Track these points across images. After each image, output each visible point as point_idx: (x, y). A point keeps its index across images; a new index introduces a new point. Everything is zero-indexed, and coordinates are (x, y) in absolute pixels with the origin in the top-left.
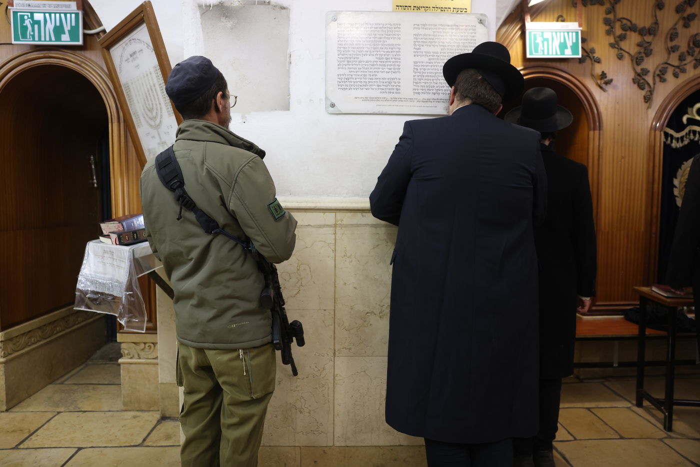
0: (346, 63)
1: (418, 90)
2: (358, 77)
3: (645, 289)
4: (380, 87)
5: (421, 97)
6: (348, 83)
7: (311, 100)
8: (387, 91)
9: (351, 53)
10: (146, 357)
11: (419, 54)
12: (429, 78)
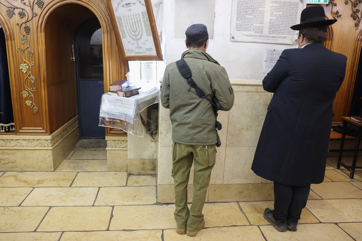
0: (240, 18)
1: (271, 32)
2: (245, 25)
3: (347, 118)
4: (254, 30)
5: (272, 35)
6: (240, 28)
7: (223, 35)
8: (257, 32)
9: (243, 14)
10: (119, 147)
11: (272, 15)
12: (276, 27)
